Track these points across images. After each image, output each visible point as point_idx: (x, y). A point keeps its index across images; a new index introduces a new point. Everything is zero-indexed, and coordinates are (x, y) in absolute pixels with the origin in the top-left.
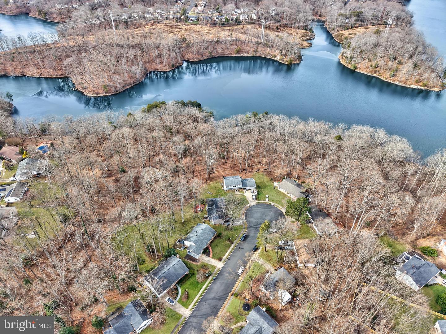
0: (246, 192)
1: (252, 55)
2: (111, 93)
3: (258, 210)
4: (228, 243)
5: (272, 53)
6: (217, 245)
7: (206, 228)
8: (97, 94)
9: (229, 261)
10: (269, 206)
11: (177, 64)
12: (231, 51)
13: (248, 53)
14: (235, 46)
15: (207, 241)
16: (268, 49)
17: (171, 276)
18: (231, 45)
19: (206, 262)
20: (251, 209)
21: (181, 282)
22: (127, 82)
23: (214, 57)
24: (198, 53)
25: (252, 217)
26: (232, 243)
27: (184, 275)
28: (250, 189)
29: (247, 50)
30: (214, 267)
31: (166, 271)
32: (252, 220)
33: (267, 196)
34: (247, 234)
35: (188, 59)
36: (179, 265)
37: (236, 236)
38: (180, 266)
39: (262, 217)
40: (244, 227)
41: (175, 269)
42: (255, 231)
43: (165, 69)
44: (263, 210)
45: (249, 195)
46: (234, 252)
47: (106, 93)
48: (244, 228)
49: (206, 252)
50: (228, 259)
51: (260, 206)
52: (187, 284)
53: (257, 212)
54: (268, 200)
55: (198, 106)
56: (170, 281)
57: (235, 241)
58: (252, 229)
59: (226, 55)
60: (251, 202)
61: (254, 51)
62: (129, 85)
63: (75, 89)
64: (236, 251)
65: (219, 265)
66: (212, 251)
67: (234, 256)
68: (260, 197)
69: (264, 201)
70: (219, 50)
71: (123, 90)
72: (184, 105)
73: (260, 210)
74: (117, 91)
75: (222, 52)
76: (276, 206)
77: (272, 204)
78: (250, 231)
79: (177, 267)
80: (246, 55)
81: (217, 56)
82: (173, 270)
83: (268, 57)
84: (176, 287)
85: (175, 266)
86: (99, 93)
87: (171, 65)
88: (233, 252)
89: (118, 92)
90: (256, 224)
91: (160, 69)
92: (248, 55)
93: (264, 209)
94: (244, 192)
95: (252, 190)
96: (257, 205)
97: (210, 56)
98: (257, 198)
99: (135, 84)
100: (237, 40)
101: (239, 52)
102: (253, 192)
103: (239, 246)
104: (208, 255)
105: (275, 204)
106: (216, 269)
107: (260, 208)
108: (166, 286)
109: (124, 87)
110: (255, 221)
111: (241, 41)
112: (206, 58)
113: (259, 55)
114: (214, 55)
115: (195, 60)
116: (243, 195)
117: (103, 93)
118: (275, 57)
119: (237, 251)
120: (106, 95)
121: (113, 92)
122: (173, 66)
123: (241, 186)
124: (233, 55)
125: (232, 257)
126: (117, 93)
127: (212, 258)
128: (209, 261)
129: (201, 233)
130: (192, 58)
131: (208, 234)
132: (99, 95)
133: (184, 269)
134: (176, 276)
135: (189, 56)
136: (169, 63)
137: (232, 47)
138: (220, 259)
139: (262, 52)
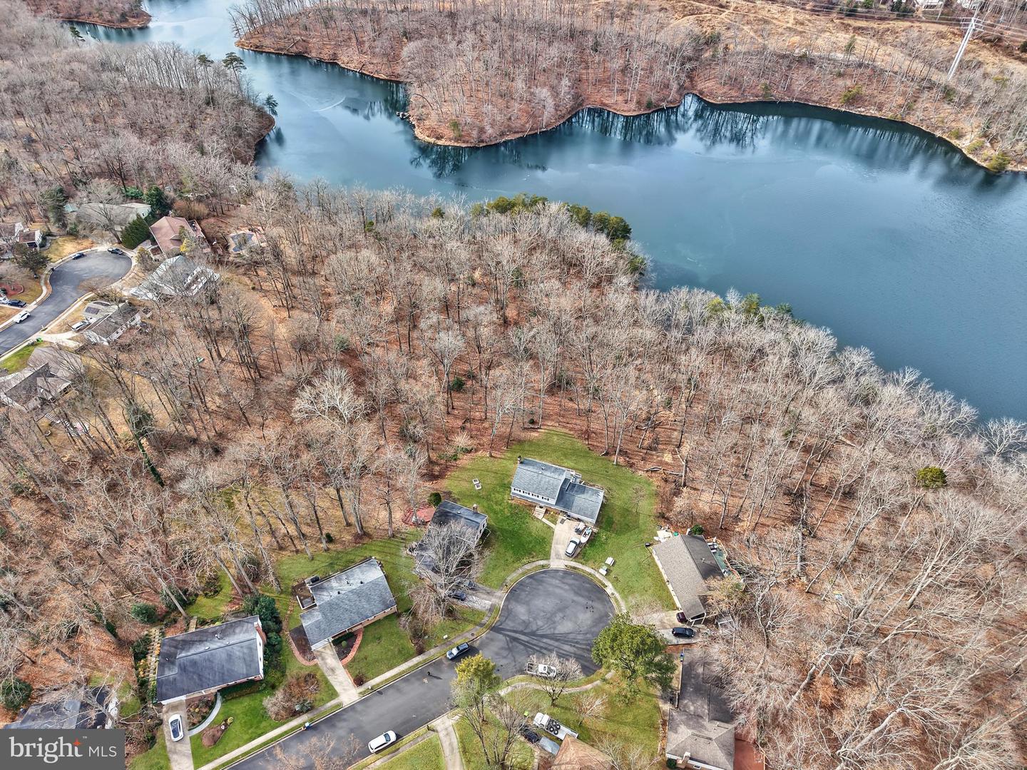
0: (562, 522)
1: (889, 115)
2: (467, 142)
3: (558, 591)
4: (411, 646)
5: (953, 124)
6: (379, 639)
7: (375, 583)
8: (438, 138)
9: (378, 698)
10: (597, 592)
11: (663, 100)
12: (832, 95)
13: (880, 109)
14: (849, 83)
15: (356, 617)
16: (947, 109)
17: (212, 668)
18: (840, 75)
19: (324, 669)
20: (541, 576)
21: (229, 693)
22: (516, 124)
23: (775, 102)
24: (734, 81)
25: (527, 603)
26: (421, 651)
27: (245, 680)
28: (579, 520)
29: (882, 98)
30: (334, 694)
31: (206, 651)
32: (521, 611)
33: (609, 561)
34: (476, 645)
35: (701, 92)
36: (245, 651)
37: (445, 637)
38: (244, 653)
39: (554, 614)
40: (485, 620)
41: (230, 657)
42: (502, 648)
43: (625, 109)
44: (571, 596)
45: (565, 535)
46: (406, 680)
47: (457, 140)
48: (482, 625)
49: (343, 642)
50: (378, 692)
51: (571, 582)
52: (242, 705)
53: (549, 594)
54: (605, 573)
55: (619, 232)
56: (201, 680)
57: (433, 651)
58: (501, 636)
59: (814, 101)
60: (558, 557)
61: (901, 106)
62: (518, 132)
63: (403, 115)
64: (413, 679)
65: (348, 694)
66: (359, 647)
67: (398, 690)
68: (589, 551)
69: (592, 571)
70: (799, 85)
71: (498, 141)
72: (585, 220)
73: (563, 592)
74: (482, 141)
75: (802, 92)
76: (617, 601)
77: (610, 589)
78: (492, 640)
79: (238, 653)
80: (873, 112)
81: (787, 99)
82: (224, 656)
83: (938, 134)
84: (213, 698)
85: (235, 647)
86: (442, 137)
87: (645, 100)
88: (406, 678)
89: (484, 144)
90: (521, 628)
91: (615, 107)
92: (878, 115)
93: (577, 593)
94: (559, 520)
95: (581, 526)
96: (565, 573)
97: (764, 96)
98: (580, 553)
99: (533, 132)
100: (860, 65)
101: (853, 99)
102: (579, 532)
103: (431, 670)
104: (342, 654)
105: (617, 595)
106: (333, 703)
107: (567, 587)
108: (185, 688)
109: (502, 134)
110: (524, 618)
111: (874, 69)
112: (752, 99)
113: (911, 120)
114: (778, 95)
115: (718, 101)
116: (549, 527)
117: (450, 140)
118: (959, 136)
119: (418, 679)
120: (456, 144)
121: (473, 141)
122: (649, 105)
123: (553, 502)
124: (832, 106)
125: (391, 692)
126: (481, 145)
127: (346, 667)
128: (333, 670)
129: (351, 591)
130: (711, 94)
131: (368, 601)
132: (440, 142)
133: (250, 666)
134: (223, 674)
135: (704, 85)
136: (641, 94)
137: (840, 82)
138: (359, 681)
139: (926, 114)
